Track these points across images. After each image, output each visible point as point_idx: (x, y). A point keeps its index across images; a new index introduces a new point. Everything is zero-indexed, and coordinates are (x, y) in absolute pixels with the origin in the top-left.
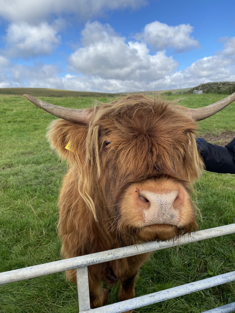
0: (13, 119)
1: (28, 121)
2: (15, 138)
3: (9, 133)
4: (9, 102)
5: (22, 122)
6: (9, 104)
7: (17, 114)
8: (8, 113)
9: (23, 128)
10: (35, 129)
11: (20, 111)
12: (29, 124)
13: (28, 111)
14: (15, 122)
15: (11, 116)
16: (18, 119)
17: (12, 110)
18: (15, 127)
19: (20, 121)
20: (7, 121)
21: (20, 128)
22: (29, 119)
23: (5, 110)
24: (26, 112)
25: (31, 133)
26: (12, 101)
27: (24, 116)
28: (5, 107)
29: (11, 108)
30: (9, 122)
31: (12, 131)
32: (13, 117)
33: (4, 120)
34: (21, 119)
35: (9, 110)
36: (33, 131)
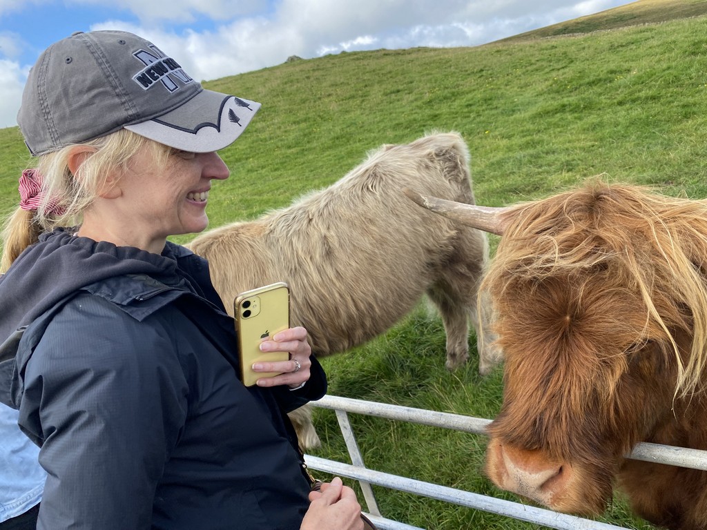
0: (631, 94)
1: (669, 95)
2: (633, 143)
3: (620, 131)
4: (621, 49)
5: (653, 98)
6: (621, 53)
7: (640, 81)
8: (620, 80)
9: (655, 116)
10: (687, 116)
11: (648, 70)
12: (670, 102)
13: (669, 68)
14: (634, 101)
15: (625, 87)
16: (642, 94)
17: (629, 71)
18: (634, 114)
19: (647, 98)
20: (615, 101)
21: (648, 117)
22: (671, 89)
23: (612, 72)
24: (664, 70)
25: (674, 128)
26: (628, 44)
27: (658, 83)
28: (612, 66)
29: (626, 66)
30: (620, 103)
31: (628, 127)
32: (630, 88)
33: (609, 99)
34: (650, 93)
35: (621, 72)
36: (680, 121)
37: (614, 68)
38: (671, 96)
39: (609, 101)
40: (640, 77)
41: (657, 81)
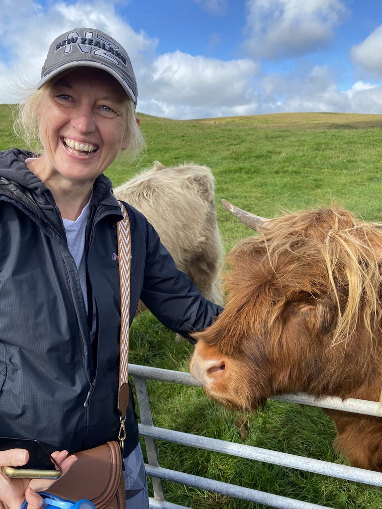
0: (282, 168)
1: (306, 172)
2: (287, 199)
3: (278, 190)
4: (273, 139)
5: (296, 172)
6: (273, 142)
7: (288, 160)
8: (274, 157)
9: (299, 184)
10: (318, 186)
11: (292, 155)
12: (307, 177)
13: (304, 156)
14: (285, 172)
15: (279, 163)
16: (290, 169)
17: (280, 153)
18: (285, 180)
19: (292, 172)
20: (273, 170)
21: (294, 184)
22: (306, 169)
23: (269, 152)
24: (301, 157)
25: (311, 193)
26: (277, 137)
27: (298, 164)
28: (270, 148)
29: (278, 150)
30: (276, 172)
31: (282, 188)
32: (281, 164)
33: (268, 168)
34: (294, 169)
35: (275, 153)
36: (313, 189)
37: (271, 150)
38: (307, 173)
39: (269, 170)
40: (287, 158)
41: (297, 162)
